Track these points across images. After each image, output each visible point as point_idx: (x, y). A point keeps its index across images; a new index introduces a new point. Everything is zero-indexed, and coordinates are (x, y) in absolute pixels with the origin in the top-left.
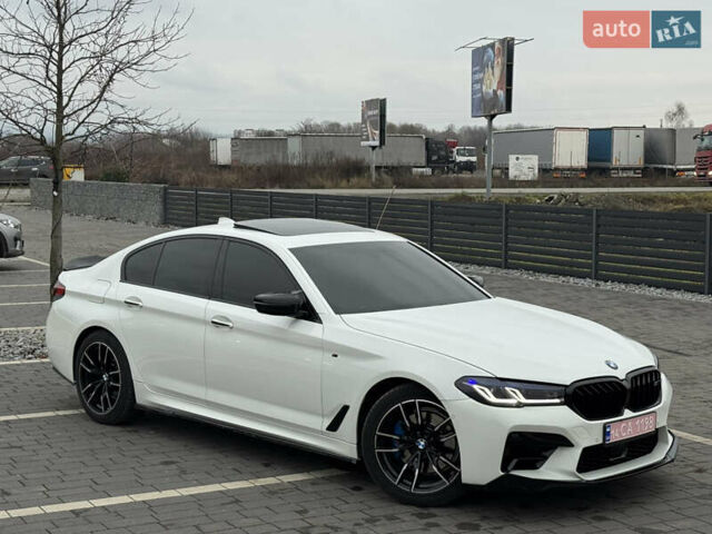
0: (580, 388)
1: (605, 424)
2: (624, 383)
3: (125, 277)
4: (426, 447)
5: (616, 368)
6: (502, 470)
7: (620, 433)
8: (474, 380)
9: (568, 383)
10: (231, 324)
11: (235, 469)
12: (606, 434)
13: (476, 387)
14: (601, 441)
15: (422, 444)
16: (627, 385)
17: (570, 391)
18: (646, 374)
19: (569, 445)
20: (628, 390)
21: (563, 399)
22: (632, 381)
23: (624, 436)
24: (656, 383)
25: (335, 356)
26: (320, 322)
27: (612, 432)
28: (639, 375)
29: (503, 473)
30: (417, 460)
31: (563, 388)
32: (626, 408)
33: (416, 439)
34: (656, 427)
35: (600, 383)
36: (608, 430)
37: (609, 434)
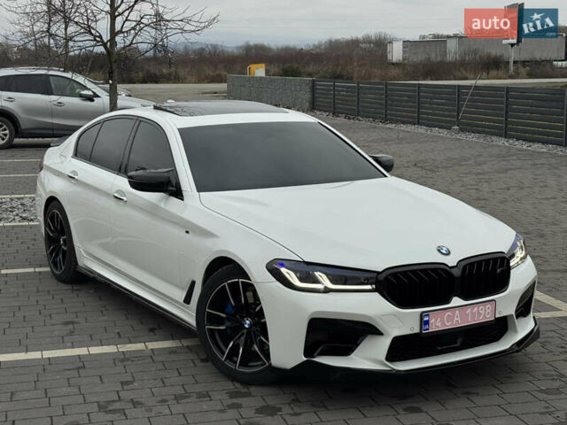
0: (395, 275)
1: (423, 312)
2: (453, 271)
3: (76, 154)
4: (251, 325)
5: (448, 253)
6: (305, 356)
7: (442, 321)
8: (282, 262)
9: (380, 270)
10: (125, 199)
11: (118, 333)
12: (424, 323)
13: (283, 270)
14: (417, 330)
15: (247, 323)
16: (457, 273)
17: (381, 277)
18: (487, 261)
19: (379, 333)
20: (457, 278)
21: (374, 286)
22: (465, 267)
23: (449, 325)
24: (498, 270)
25: (187, 232)
26: (183, 200)
27: (432, 321)
28: (477, 262)
29: (305, 359)
30: (243, 338)
31: (375, 274)
32: (456, 296)
33: (242, 318)
34: (497, 316)
35: (421, 270)
36: (426, 319)
37: (427, 323)
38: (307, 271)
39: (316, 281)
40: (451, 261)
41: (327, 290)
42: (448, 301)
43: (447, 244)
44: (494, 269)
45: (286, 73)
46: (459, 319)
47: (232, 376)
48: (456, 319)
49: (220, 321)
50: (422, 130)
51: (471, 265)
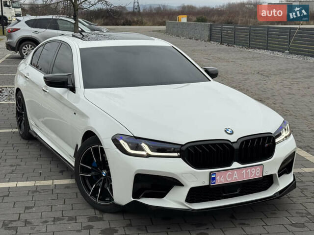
0: (193, 147)
1: (212, 172)
3: (32, 63)
4: (106, 175)
5: (232, 133)
6: (133, 197)
7: (225, 178)
9: (183, 144)
10: (47, 91)
18: (259, 139)
19: (181, 185)
20: (237, 150)
21: (179, 154)
22: (242, 143)
23: (230, 180)
24: (266, 145)
25: (75, 114)
26: (75, 93)
27: (218, 178)
28: (251, 139)
29: (133, 200)
30: (101, 183)
31: (180, 146)
32: (235, 161)
33: (102, 170)
34: (264, 175)
35: (211, 144)
36: (213, 176)
37: (214, 179)
38: (136, 143)
39: (142, 150)
40: (233, 138)
41: (148, 156)
42: (230, 165)
43: (231, 127)
44: (263, 144)
45: (198, 20)
46: (236, 176)
47: (94, 206)
48: (234, 177)
49: (88, 171)
50: (268, 53)
51: (247, 141)
